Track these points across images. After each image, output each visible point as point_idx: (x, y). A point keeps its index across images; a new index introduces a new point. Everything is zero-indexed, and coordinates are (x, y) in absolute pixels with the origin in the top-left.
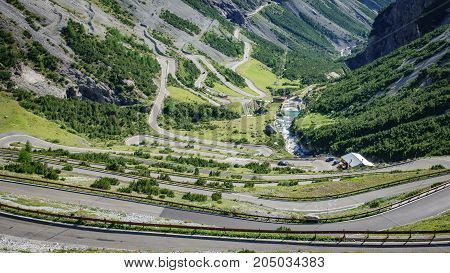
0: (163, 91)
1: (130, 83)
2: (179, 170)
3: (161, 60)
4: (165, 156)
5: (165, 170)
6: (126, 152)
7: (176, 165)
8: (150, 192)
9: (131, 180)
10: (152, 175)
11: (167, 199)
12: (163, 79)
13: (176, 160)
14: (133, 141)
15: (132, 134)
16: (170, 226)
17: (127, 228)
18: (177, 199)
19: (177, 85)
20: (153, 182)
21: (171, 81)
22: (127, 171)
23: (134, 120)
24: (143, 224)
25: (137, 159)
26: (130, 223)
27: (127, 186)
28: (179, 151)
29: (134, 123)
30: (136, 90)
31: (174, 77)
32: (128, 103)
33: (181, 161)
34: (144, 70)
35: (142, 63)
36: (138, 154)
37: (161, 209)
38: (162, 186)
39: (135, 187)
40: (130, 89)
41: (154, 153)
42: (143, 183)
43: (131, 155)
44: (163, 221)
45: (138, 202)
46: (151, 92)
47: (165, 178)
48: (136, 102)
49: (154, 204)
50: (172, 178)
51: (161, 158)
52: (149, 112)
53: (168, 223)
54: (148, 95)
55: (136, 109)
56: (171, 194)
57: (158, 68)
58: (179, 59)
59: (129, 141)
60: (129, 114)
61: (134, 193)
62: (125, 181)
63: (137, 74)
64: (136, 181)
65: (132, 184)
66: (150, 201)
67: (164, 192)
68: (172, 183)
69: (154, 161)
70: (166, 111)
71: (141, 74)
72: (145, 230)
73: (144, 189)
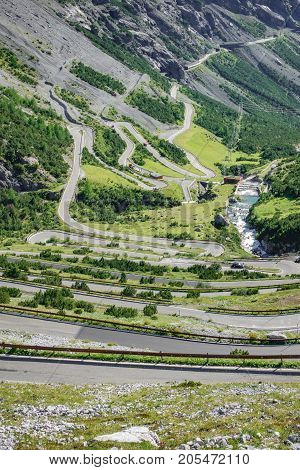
0: (77, 172)
1: (33, 160)
2: (101, 276)
3: (74, 130)
4: (81, 257)
5: (82, 276)
6: (29, 253)
7: (95, 269)
8: (62, 305)
9: (37, 290)
10: (64, 283)
11: (85, 314)
12: (77, 155)
13: (96, 263)
14: (37, 239)
15: (37, 229)
16: (89, 351)
17: (32, 354)
18: (98, 315)
19: (95, 163)
20: (66, 293)
21: (86, 158)
22: (30, 278)
23: (39, 211)
24: (54, 349)
25: (43, 262)
26: (37, 348)
27: (31, 298)
28: (101, 250)
29: (39, 214)
30: (41, 170)
31: (91, 151)
32: (31, 188)
33: (102, 263)
34: (51, 143)
35: (48, 133)
36: (45, 255)
37: (76, 329)
38: (78, 298)
39: (42, 299)
40: (33, 169)
41: (67, 254)
42: (53, 294)
43: (37, 257)
44: (79, 344)
45: (47, 319)
46: (60, 173)
47: (82, 287)
48: (41, 186)
49: (67, 322)
50: (91, 286)
51: (76, 261)
52: (58, 201)
53: (86, 346)
54: (57, 176)
55: (42, 196)
56: (89, 308)
57: (69, 140)
58: (97, 129)
59: (33, 238)
60: (32, 202)
61: (40, 308)
62: (28, 292)
63: (42, 149)
64: (43, 291)
65: (38, 296)
66: (62, 318)
67: (81, 305)
68: (90, 293)
69: (68, 265)
70: (81, 197)
71: (47, 148)
72: (56, 356)
73: (54, 301)
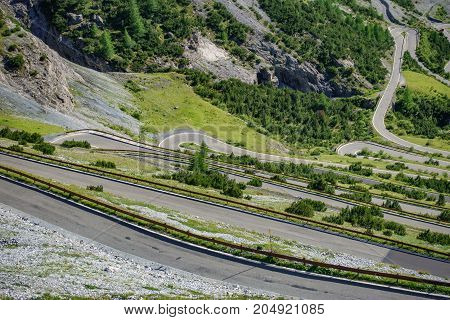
0: (397, 78)
1: (348, 64)
2: (415, 196)
3: (395, 31)
4: (394, 173)
5: (394, 194)
6: (337, 165)
7: (410, 188)
8: (370, 224)
9: (344, 206)
10: (374, 200)
11: (394, 237)
12: (397, 60)
13: (411, 181)
14: (348, 149)
15: (348, 139)
16: (397, 277)
17: (335, 274)
18: (410, 238)
19: (418, 69)
20: (375, 211)
21: (408, 63)
22: (337, 192)
23: (351, 119)
24: (358, 271)
25: (353, 176)
26: (340, 268)
27: (336, 213)
28: (416, 167)
29: (350, 123)
30: (356, 75)
31: (413, 56)
32: (345, 94)
33: (418, 182)
34: (369, 45)
35: (367, 34)
36: (355, 168)
37: (384, 252)
38: (388, 218)
39: (349, 216)
40: (348, 73)
41: (379, 169)
42: (360, 212)
43: (345, 169)
44: (387, 269)
45: (353, 238)
46: (378, 78)
47: (393, 207)
48: (355, 92)
49: (375, 243)
50: (404, 207)
51: (388, 177)
52: (373, 110)
53: (394, 271)
54: (373, 82)
55: (355, 103)
56: (401, 230)
57: (389, 43)
58: (422, 30)
59: (343, 149)
60: (344, 109)
61: (346, 225)
62: (334, 207)
63: (359, 51)
64: (351, 207)
65: (344, 212)
66: (369, 238)
67: (391, 226)
68: (403, 214)
69: (379, 181)
70: (398, 107)
71: (364, 51)
72: (360, 279)
73: (361, 219)
